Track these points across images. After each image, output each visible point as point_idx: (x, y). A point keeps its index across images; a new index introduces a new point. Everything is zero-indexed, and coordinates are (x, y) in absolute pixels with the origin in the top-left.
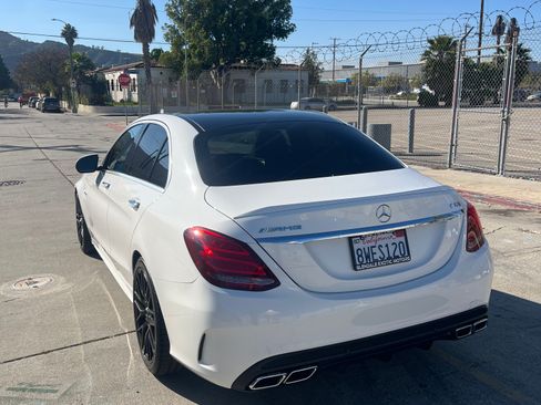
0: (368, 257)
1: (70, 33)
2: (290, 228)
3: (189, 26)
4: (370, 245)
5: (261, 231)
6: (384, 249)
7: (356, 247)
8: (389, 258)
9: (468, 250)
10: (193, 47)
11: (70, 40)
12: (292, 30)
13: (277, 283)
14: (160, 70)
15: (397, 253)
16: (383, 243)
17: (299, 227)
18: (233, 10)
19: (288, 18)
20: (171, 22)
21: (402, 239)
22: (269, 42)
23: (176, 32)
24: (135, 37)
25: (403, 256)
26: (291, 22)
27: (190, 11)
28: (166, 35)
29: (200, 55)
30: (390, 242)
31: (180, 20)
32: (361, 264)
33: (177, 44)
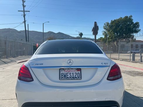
0: (65, 76)
1: (81, 34)
2: (40, 64)
3: (109, 31)
4: (67, 72)
5: (33, 65)
6: (72, 75)
7: (61, 72)
8: (73, 77)
9: (108, 79)
10: (110, 36)
11: (81, 36)
12: (140, 31)
13: (33, 80)
14: (101, 42)
15: (77, 76)
16: (72, 72)
17: (42, 64)
18: (121, 26)
19: (138, 28)
20: (104, 30)
21: (79, 72)
22: (132, 34)
23: (106, 33)
24: (93, 34)
25: (79, 77)
26: (139, 28)
27: (110, 27)
28: (103, 34)
29: (112, 38)
30: (74, 72)
31: (107, 30)
32: (62, 78)
33: (106, 36)
